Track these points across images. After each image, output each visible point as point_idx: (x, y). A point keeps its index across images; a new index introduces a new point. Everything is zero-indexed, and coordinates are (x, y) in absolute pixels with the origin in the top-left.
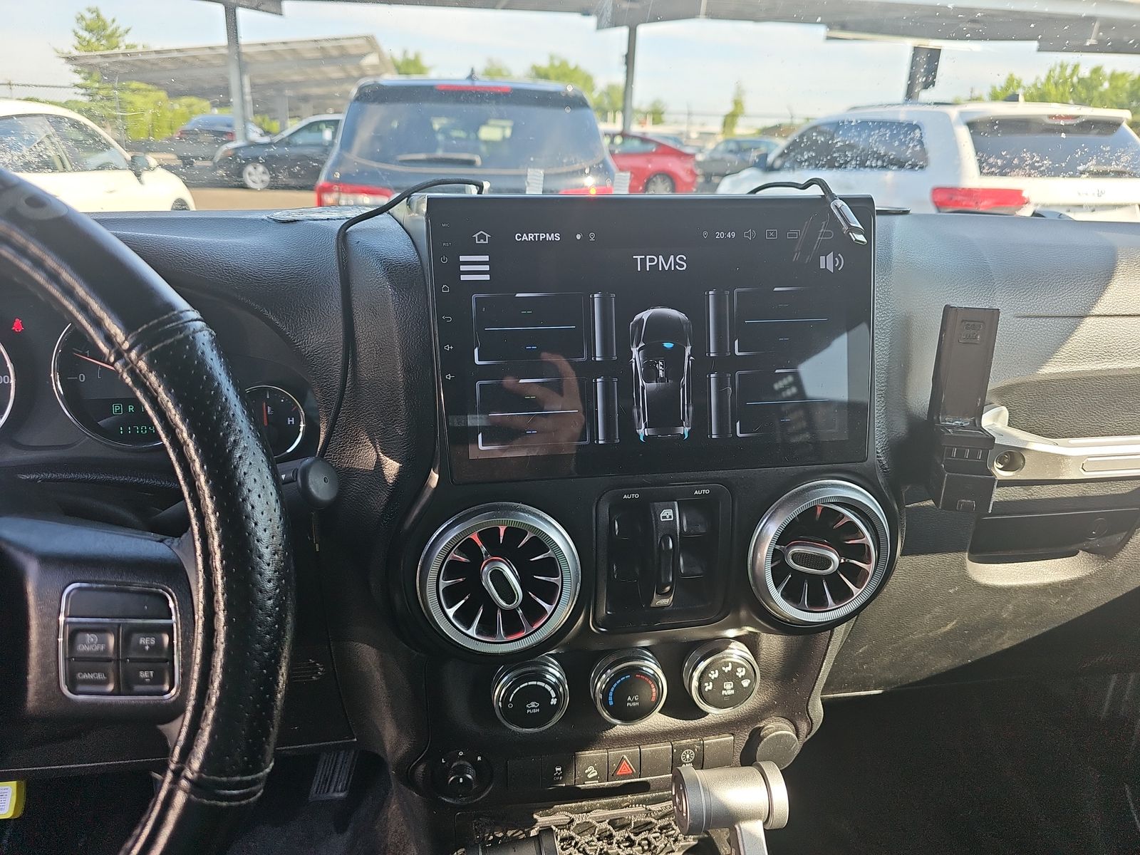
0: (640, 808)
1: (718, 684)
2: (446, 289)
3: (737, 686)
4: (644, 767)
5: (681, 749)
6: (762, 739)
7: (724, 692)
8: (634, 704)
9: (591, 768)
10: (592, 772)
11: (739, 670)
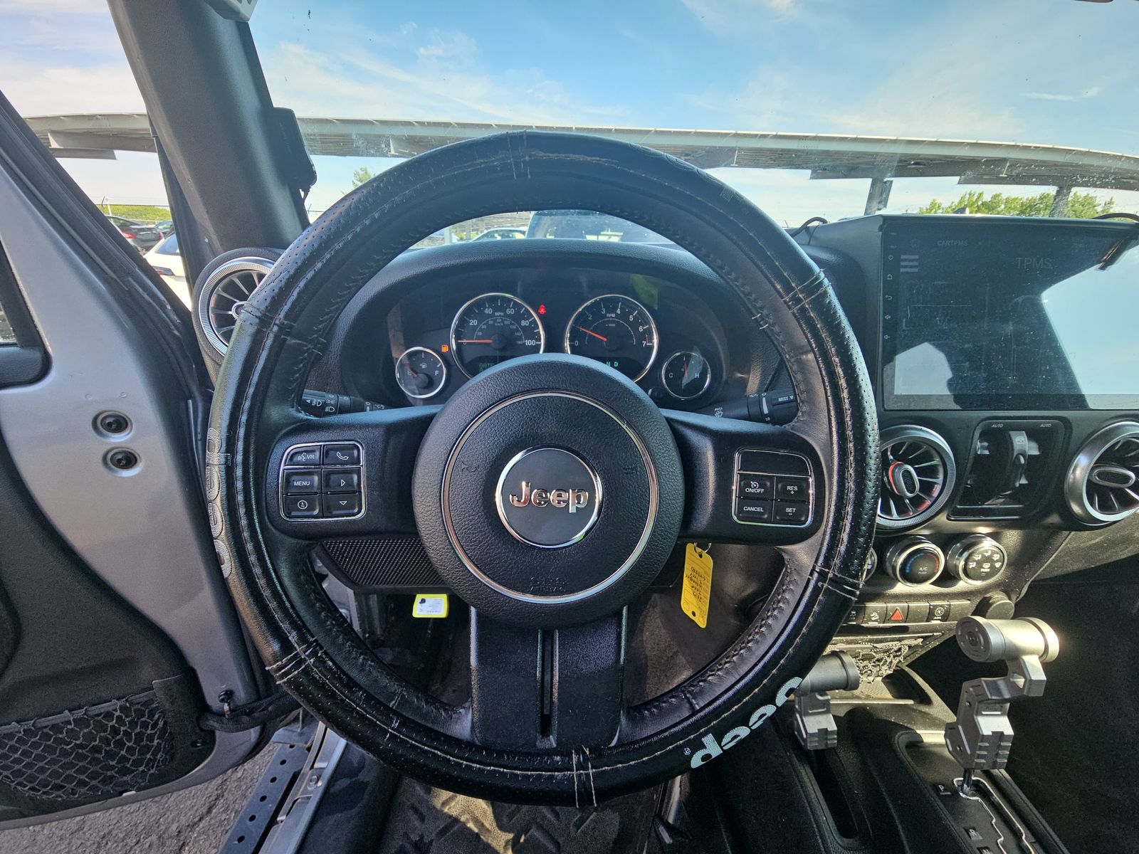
0: (869, 645)
1: (980, 564)
2: (890, 277)
3: (992, 567)
4: (910, 616)
5: (936, 607)
6: (991, 605)
7: (982, 570)
8: (923, 573)
9: (875, 614)
10: (875, 616)
11: (995, 555)
